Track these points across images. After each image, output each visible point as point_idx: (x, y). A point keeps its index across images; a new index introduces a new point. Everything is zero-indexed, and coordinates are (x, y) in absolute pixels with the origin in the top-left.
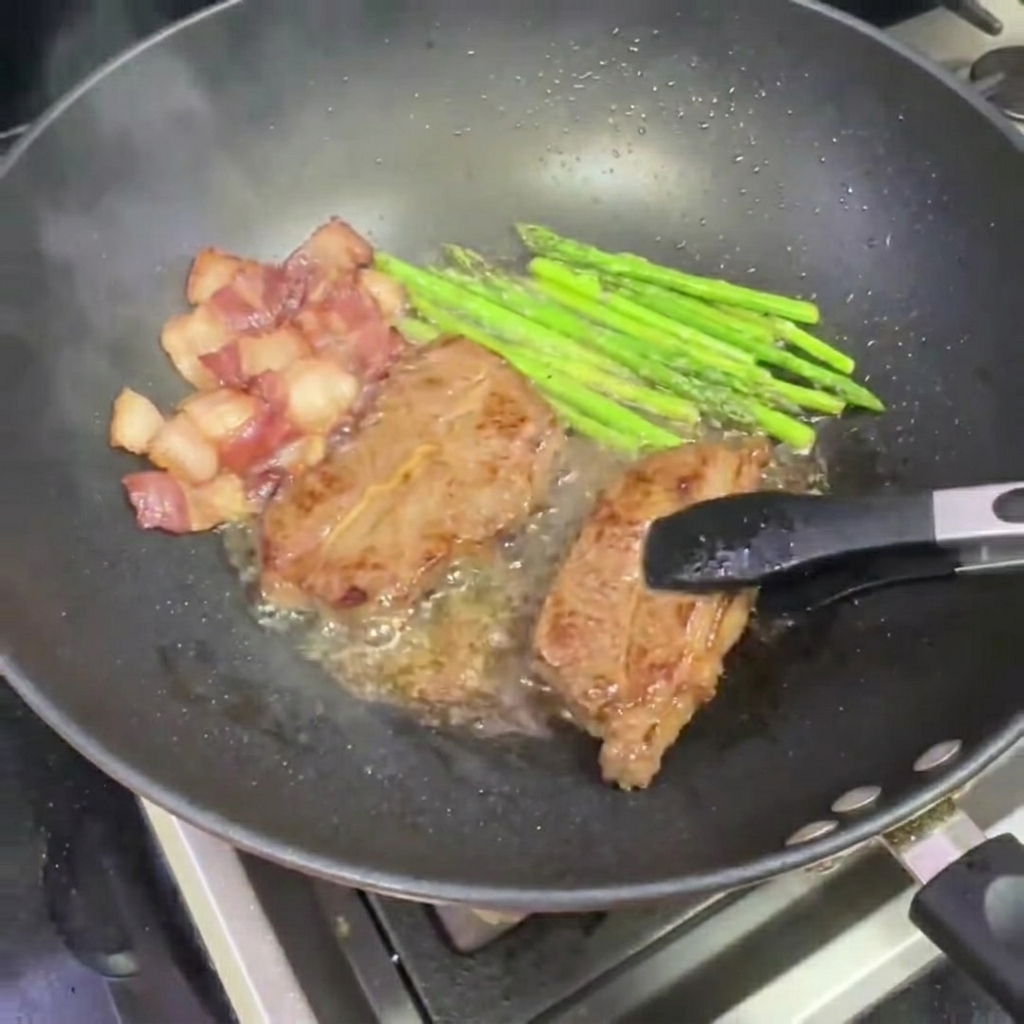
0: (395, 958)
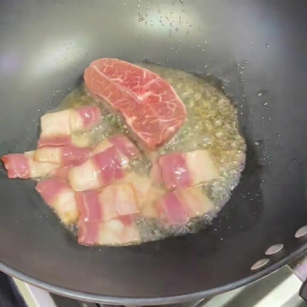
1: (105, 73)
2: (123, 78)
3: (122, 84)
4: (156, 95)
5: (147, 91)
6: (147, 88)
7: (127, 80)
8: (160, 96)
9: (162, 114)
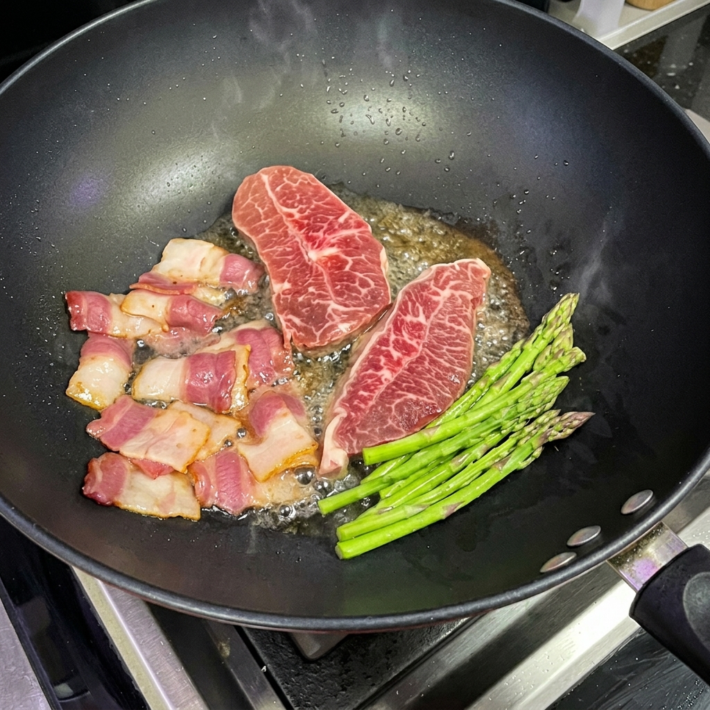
0: (264, 668)
1: (276, 194)
2: (301, 211)
3: (296, 222)
4: (343, 256)
5: (332, 245)
6: (333, 241)
7: (308, 218)
8: (349, 259)
9: (339, 294)
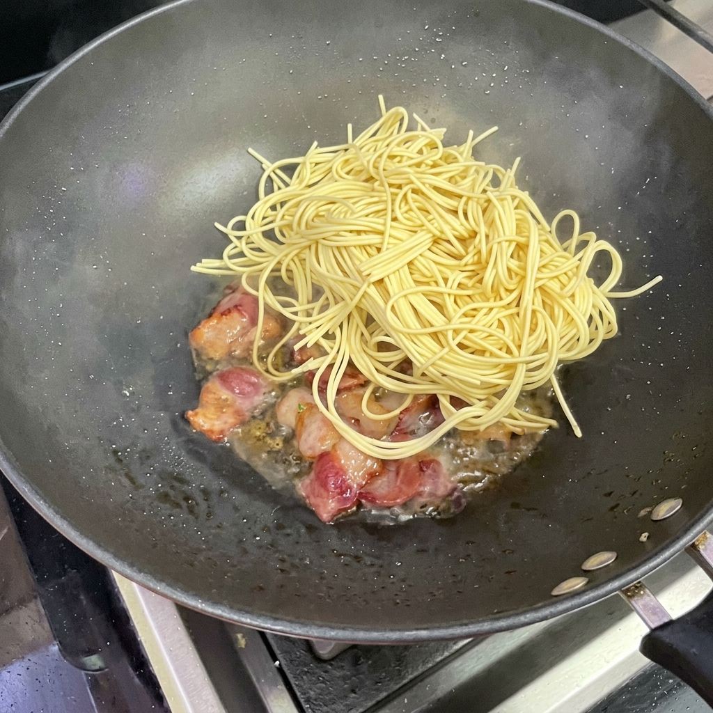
0: (277, 663)
